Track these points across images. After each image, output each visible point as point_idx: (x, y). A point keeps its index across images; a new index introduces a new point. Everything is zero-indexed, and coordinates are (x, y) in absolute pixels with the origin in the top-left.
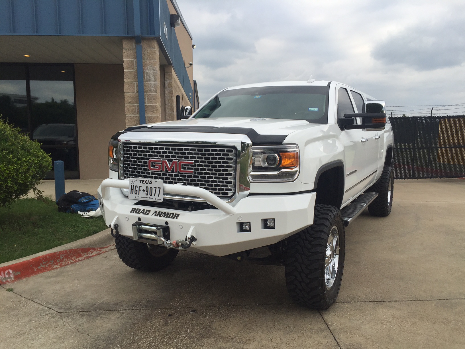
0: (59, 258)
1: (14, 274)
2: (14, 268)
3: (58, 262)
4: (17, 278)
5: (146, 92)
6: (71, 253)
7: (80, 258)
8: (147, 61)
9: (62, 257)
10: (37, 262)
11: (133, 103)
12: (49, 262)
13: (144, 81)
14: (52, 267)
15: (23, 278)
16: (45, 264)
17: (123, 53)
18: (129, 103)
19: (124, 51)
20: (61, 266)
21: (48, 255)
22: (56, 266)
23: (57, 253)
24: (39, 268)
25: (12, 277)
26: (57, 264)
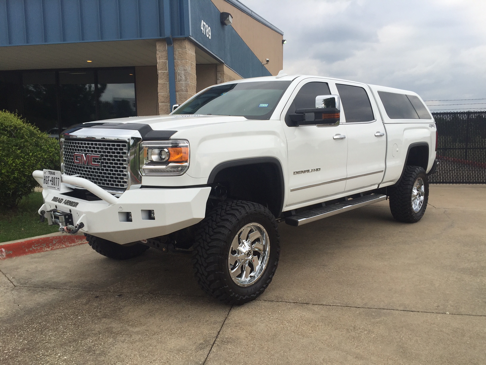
0: (52, 242)
1: (6, 253)
2: (7, 248)
3: (50, 245)
4: (9, 256)
5: (178, 92)
6: (64, 239)
7: (73, 244)
8: (179, 61)
9: (55, 241)
10: (29, 245)
11: (166, 103)
12: (41, 245)
13: (176, 81)
14: (43, 249)
15: (14, 257)
16: (37, 246)
17: (157, 54)
18: (162, 102)
19: (158, 52)
20: (52, 249)
21: (41, 239)
22: (48, 249)
23: (50, 238)
24: (31, 249)
25: (4, 254)
26: (49, 247)
